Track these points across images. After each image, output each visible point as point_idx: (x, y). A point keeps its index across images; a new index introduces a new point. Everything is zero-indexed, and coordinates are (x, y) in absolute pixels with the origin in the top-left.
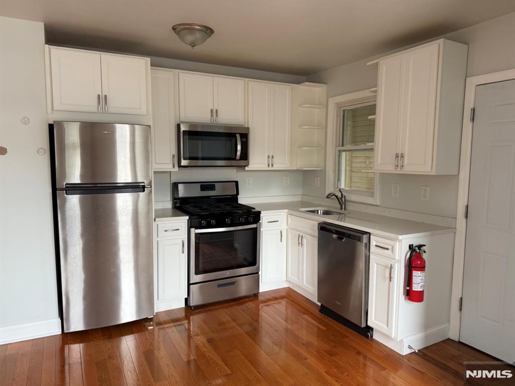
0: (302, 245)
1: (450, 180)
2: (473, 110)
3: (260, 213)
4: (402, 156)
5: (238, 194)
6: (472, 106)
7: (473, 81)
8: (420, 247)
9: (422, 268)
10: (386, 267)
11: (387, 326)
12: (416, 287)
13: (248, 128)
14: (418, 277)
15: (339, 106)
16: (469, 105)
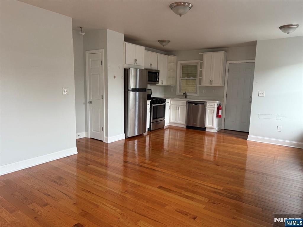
0: (178, 109)
1: (222, 87)
2: (228, 69)
3: (165, 100)
4: (212, 81)
5: (151, 94)
6: (228, 68)
7: (228, 62)
8: (220, 104)
9: (221, 109)
10: (212, 110)
11: (212, 125)
12: (220, 114)
13: (159, 71)
14: (220, 111)
15: (181, 64)
16: (227, 68)
